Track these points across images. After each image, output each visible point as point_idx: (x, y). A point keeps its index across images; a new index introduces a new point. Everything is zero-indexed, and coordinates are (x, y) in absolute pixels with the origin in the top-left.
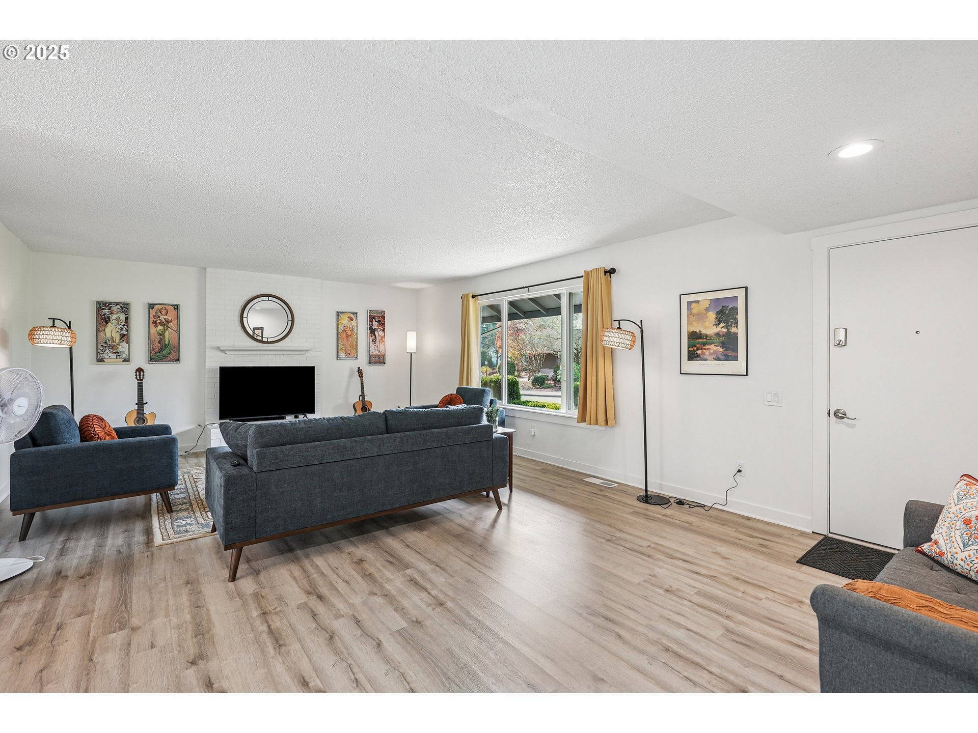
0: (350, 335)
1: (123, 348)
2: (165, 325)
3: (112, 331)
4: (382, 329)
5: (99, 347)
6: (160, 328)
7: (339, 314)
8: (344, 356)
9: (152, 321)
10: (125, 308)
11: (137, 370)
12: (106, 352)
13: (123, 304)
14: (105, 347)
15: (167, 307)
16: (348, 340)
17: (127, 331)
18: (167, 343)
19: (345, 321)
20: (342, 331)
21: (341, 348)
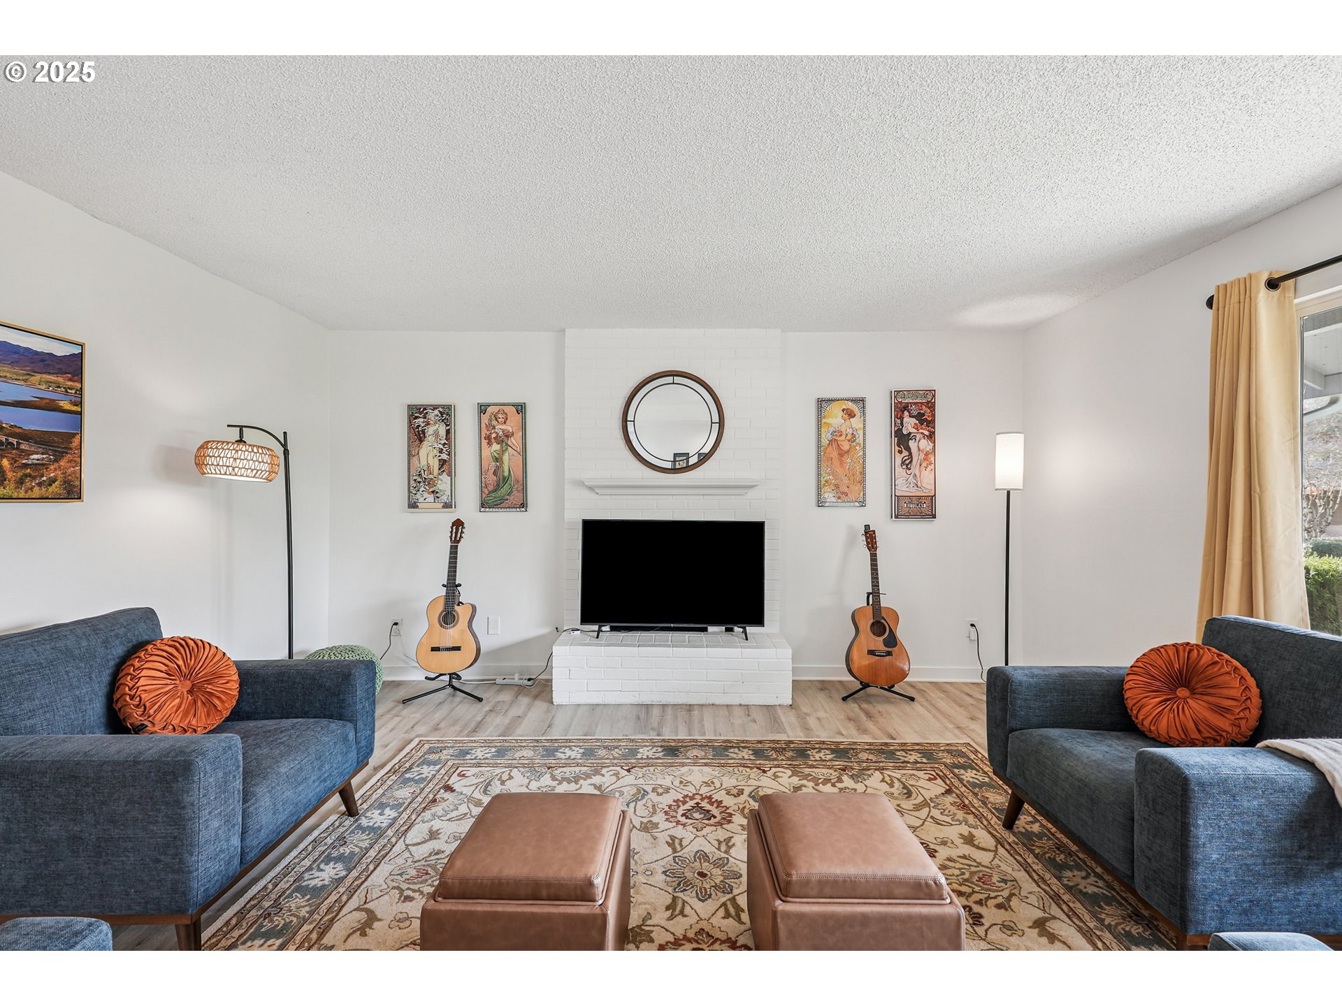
0: (848, 451)
1: (443, 483)
2: (503, 441)
3: (428, 455)
4: (927, 433)
5: (412, 482)
6: (496, 447)
7: (822, 403)
8: (834, 500)
9: (483, 435)
10: (446, 414)
11: (454, 524)
12: (421, 492)
13: (443, 407)
14: (419, 482)
15: (506, 409)
16: (842, 463)
17: (449, 455)
18: (506, 474)
19: (835, 418)
20: (831, 441)
21: (826, 481)
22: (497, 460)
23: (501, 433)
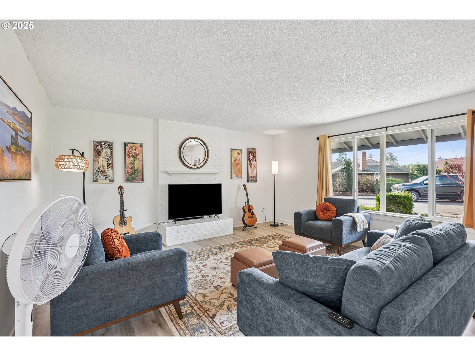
0: (238, 164)
1: (109, 172)
2: (134, 157)
3: (102, 161)
4: (255, 160)
5: (95, 172)
6: (132, 159)
7: (232, 150)
8: (235, 177)
9: (127, 154)
11: (119, 188)
12: (99, 176)
13: (109, 142)
14: (99, 172)
15: (136, 145)
16: (237, 167)
17: (112, 161)
18: (136, 169)
19: (235, 155)
20: (234, 161)
21: (233, 172)
22: (132, 163)
23: (134, 154)
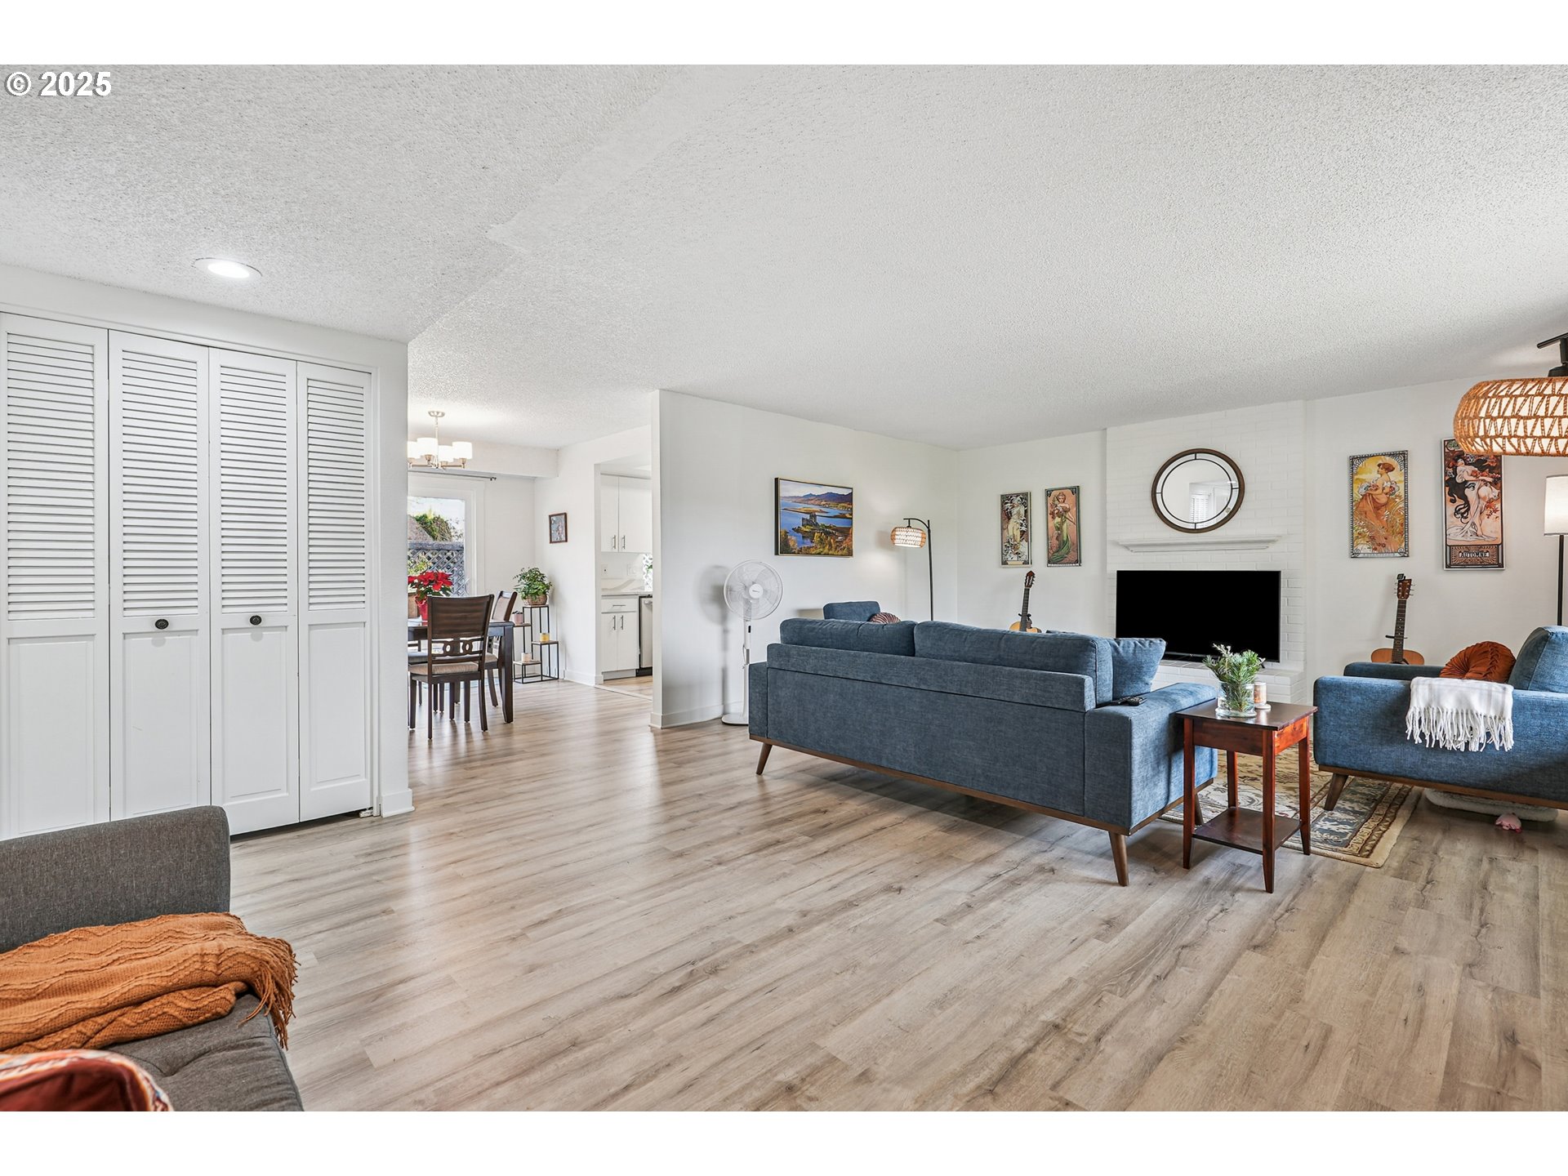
2: (1063, 515)
3: (1014, 528)
4: (1490, 479)
6: (1058, 520)
7: (1355, 461)
10: (1025, 498)
11: (1028, 575)
13: (1023, 494)
15: (1065, 492)
18: (1065, 539)
19: (1370, 474)
20: (1364, 496)
21: (1359, 534)
22: (1058, 529)
23: (1061, 510)
